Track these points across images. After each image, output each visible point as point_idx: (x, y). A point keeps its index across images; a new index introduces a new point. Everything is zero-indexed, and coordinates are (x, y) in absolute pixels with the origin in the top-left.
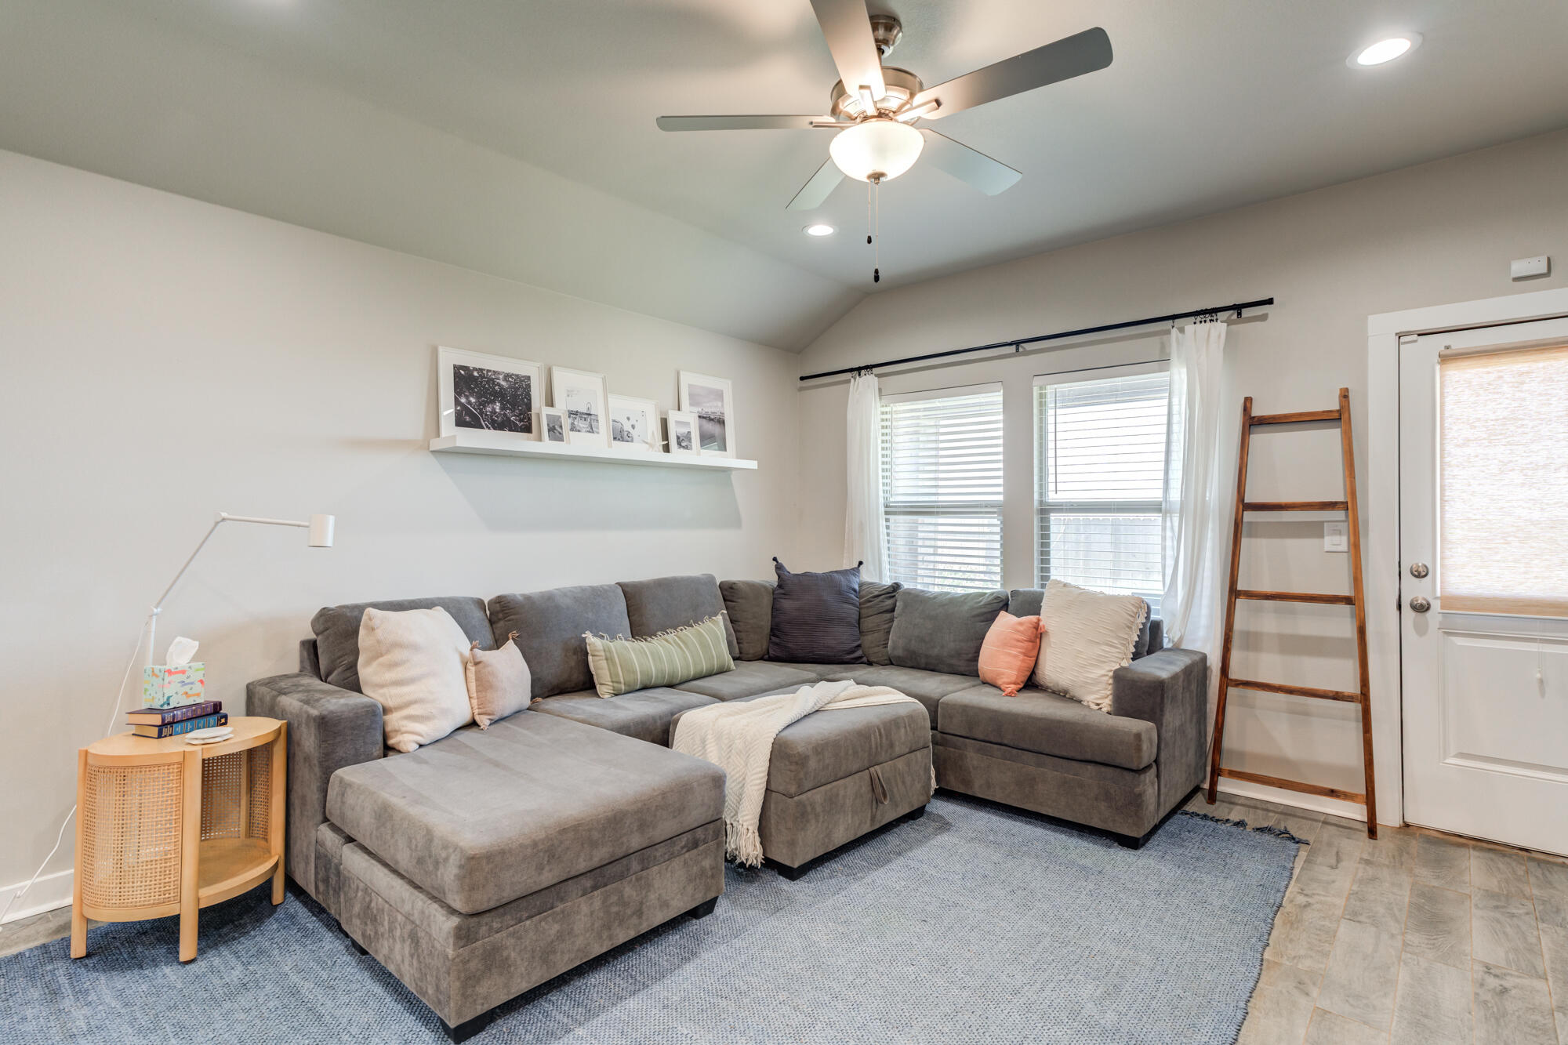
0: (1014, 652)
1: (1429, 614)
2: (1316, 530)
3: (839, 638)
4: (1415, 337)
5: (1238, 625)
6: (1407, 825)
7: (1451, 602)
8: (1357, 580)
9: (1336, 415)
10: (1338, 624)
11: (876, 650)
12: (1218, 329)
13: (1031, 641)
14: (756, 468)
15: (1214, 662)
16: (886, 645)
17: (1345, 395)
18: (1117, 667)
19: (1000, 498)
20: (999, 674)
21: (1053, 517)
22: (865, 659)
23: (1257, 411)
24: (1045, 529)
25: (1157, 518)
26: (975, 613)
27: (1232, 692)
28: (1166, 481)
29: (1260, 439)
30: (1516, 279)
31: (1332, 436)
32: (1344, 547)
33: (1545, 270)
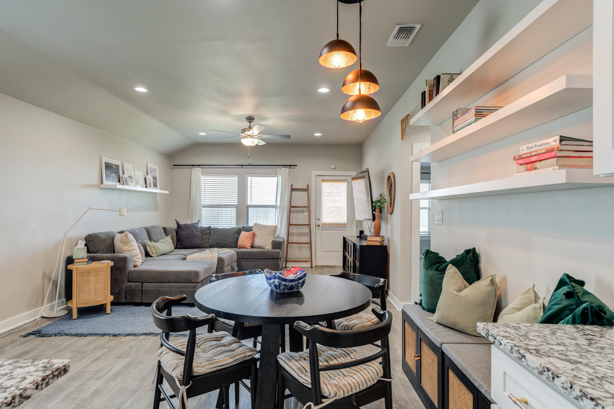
0: (249, 239)
1: (320, 227)
2: (303, 212)
3: (197, 241)
4: (318, 176)
5: (290, 232)
6: (316, 266)
7: (323, 224)
8: (310, 221)
9: (307, 189)
10: (306, 230)
11: (206, 244)
12: (287, 170)
13: (253, 237)
14: (168, 193)
15: (286, 239)
16: (209, 243)
17: (308, 186)
18: (272, 240)
19: (236, 203)
20: (246, 245)
21: (250, 209)
22: (203, 247)
23: (293, 187)
24: (248, 211)
25: (274, 209)
26: (235, 232)
27: (289, 245)
28: (276, 201)
29: (294, 193)
30: (332, 169)
31: (306, 193)
32: (307, 215)
33: (335, 168)
